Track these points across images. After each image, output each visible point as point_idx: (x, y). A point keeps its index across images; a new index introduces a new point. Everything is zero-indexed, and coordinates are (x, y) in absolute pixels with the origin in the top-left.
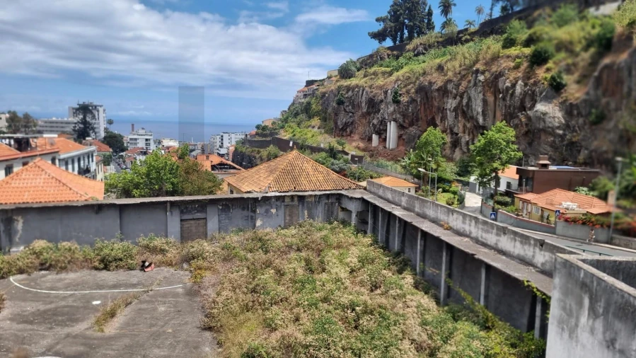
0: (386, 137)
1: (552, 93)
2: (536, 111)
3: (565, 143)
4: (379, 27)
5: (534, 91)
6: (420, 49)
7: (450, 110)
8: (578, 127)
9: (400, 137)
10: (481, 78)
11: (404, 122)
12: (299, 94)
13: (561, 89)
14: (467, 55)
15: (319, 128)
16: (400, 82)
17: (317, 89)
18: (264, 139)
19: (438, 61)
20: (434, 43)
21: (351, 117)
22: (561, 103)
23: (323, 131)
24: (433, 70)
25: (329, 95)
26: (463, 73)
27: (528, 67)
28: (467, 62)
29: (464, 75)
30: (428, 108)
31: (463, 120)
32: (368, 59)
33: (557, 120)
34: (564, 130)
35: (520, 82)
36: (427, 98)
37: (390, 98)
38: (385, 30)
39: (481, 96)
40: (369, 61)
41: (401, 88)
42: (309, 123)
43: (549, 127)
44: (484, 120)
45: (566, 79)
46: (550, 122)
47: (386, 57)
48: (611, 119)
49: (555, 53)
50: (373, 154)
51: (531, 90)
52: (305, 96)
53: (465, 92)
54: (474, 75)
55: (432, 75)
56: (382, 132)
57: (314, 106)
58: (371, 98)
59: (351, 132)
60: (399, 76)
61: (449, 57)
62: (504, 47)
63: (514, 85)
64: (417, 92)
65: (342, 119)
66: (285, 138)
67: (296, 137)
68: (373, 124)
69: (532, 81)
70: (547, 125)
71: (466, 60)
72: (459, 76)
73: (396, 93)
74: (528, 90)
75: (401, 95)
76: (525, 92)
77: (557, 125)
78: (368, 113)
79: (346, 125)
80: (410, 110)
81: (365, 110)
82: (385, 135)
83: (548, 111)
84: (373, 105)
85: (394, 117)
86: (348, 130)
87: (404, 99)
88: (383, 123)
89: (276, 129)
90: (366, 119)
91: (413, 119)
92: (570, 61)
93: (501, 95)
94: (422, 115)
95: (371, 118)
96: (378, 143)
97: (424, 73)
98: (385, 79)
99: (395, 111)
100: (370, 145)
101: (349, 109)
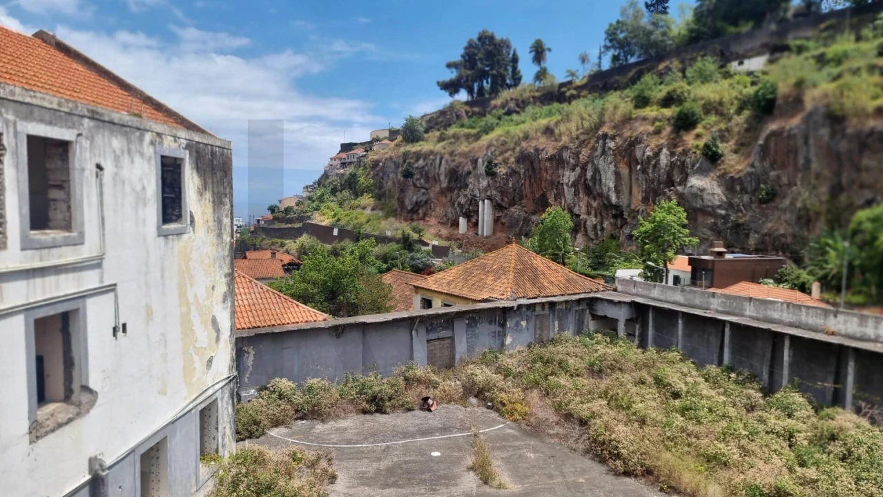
0: (477, 221)
1: (707, 164)
2: (691, 187)
3: (729, 225)
4: (451, 75)
5: (684, 162)
6: (512, 105)
8: (743, 206)
9: (496, 221)
10: (611, 144)
11: (503, 200)
12: (334, 163)
13: (717, 160)
14: (585, 116)
15: (373, 209)
16: (493, 149)
17: (364, 156)
18: (289, 226)
19: (543, 122)
20: (528, 98)
21: (424, 194)
22: (719, 177)
23: (381, 213)
24: (539, 134)
25: (384, 164)
26: (582, 138)
27: (673, 132)
28: (586, 124)
29: (584, 141)
30: (536, 182)
31: (586, 198)
32: (438, 117)
33: (716, 197)
34: (726, 210)
35: (665, 151)
36: (534, 169)
37: (481, 168)
38: (459, 79)
39: (612, 167)
40: (440, 120)
41: (496, 156)
42: (356, 202)
43: (708, 206)
44: (618, 197)
45: (724, 148)
46: (709, 200)
47: (464, 114)
48: (784, 197)
49: (703, 117)
50: (462, 243)
51: (680, 161)
52: (344, 165)
53: (588, 162)
54: (601, 142)
55: (538, 140)
56: (471, 214)
57: (362, 180)
58: (453, 169)
59: (425, 215)
60: (491, 141)
61: (560, 118)
62: (637, 107)
63: (657, 154)
64: (518, 161)
65: (412, 197)
66: (323, 224)
67: (342, 222)
68: (459, 204)
69: (680, 149)
70: (705, 204)
71: (584, 122)
72: (577, 142)
73: (490, 162)
74: (677, 160)
75: (496, 165)
76: (672, 163)
77: (717, 203)
78: (450, 189)
79: (418, 205)
80: (510, 185)
81: (444, 185)
82: (475, 217)
83: (705, 186)
84: (457, 179)
85: (489, 193)
86: (421, 212)
87: (501, 170)
88: (473, 201)
89: (306, 211)
90: (446, 197)
91: (514, 197)
92: (723, 126)
93: (639, 167)
94: (526, 191)
95: (453, 196)
96: (468, 229)
97: (526, 137)
98: (470, 144)
99: (489, 185)
100: (456, 232)
101: (421, 184)
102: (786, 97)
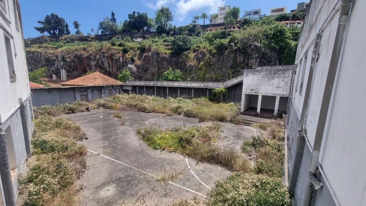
0: (61, 76)
1: (132, 62)
3: (138, 76)
4: (41, 26)
5: (126, 61)
6: (69, 40)
7: (93, 65)
8: (141, 72)
9: (68, 76)
10: (106, 55)
11: (70, 69)
13: (134, 61)
14: (96, 46)
16: (64, 53)
19: (83, 46)
20: (75, 39)
22: (135, 65)
24: (81, 50)
27: (123, 53)
28: (97, 49)
29: (97, 53)
30: (82, 64)
34: (137, 73)
35: (121, 58)
36: (80, 60)
37: (60, 59)
39: (107, 61)
40: (38, 41)
41: (66, 55)
44: (109, 69)
45: (136, 58)
47: (48, 40)
48: (149, 70)
49: (130, 50)
53: (99, 59)
54: (103, 54)
55: (81, 52)
56: (58, 74)
58: (47, 58)
60: (63, 50)
61: (88, 46)
62: (112, 46)
63: (119, 58)
64: (74, 57)
68: (52, 70)
69: (125, 58)
70: (132, 71)
72: (95, 53)
73: (63, 57)
75: (66, 58)
76: (123, 61)
77: (135, 71)
78: (47, 65)
80: (72, 65)
81: (44, 63)
83: (132, 67)
84: (50, 61)
85: (64, 67)
87: (68, 60)
88: (58, 69)
91: (74, 68)
93: (114, 61)
94: (79, 67)
95: (49, 67)
96: (57, 78)
97: (76, 50)
98: (53, 50)
99: (64, 64)
100: (52, 79)
101: (32, 62)
102: (148, 48)
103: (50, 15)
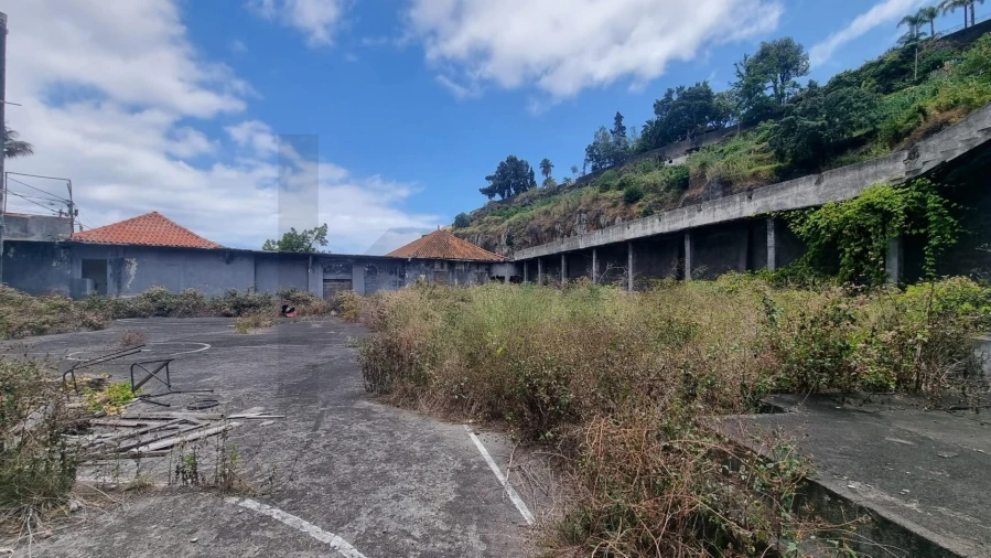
4: (488, 184)
6: (527, 201)
10: (585, 217)
14: (570, 201)
16: (511, 227)
19: (544, 208)
20: (538, 196)
24: (541, 216)
26: (568, 214)
27: (624, 204)
28: (571, 206)
32: (480, 212)
36: (537, 240)
37: (504, 241)
38: (494, 187)
39: (585, 232)
41: (513, 232)
47: (497, 208)
49: (644, 193)
54: (578, 215)
55: (540, 220)
58: (486, 243)
60: (511, 222)
61: (554, 204)
62: (601, 191)
63: (614, 220)
64: (527, 235)
69: (628, 216)
71: (569, 204)
72: (564, 218)
73: (509, 236)
75: (513, 238)
87: (516, 242)
92: (657, 199)
97: (533, 219)
98: (498, 226)
102: (695, 175)
103: (505, 161)
